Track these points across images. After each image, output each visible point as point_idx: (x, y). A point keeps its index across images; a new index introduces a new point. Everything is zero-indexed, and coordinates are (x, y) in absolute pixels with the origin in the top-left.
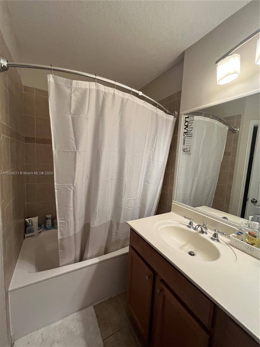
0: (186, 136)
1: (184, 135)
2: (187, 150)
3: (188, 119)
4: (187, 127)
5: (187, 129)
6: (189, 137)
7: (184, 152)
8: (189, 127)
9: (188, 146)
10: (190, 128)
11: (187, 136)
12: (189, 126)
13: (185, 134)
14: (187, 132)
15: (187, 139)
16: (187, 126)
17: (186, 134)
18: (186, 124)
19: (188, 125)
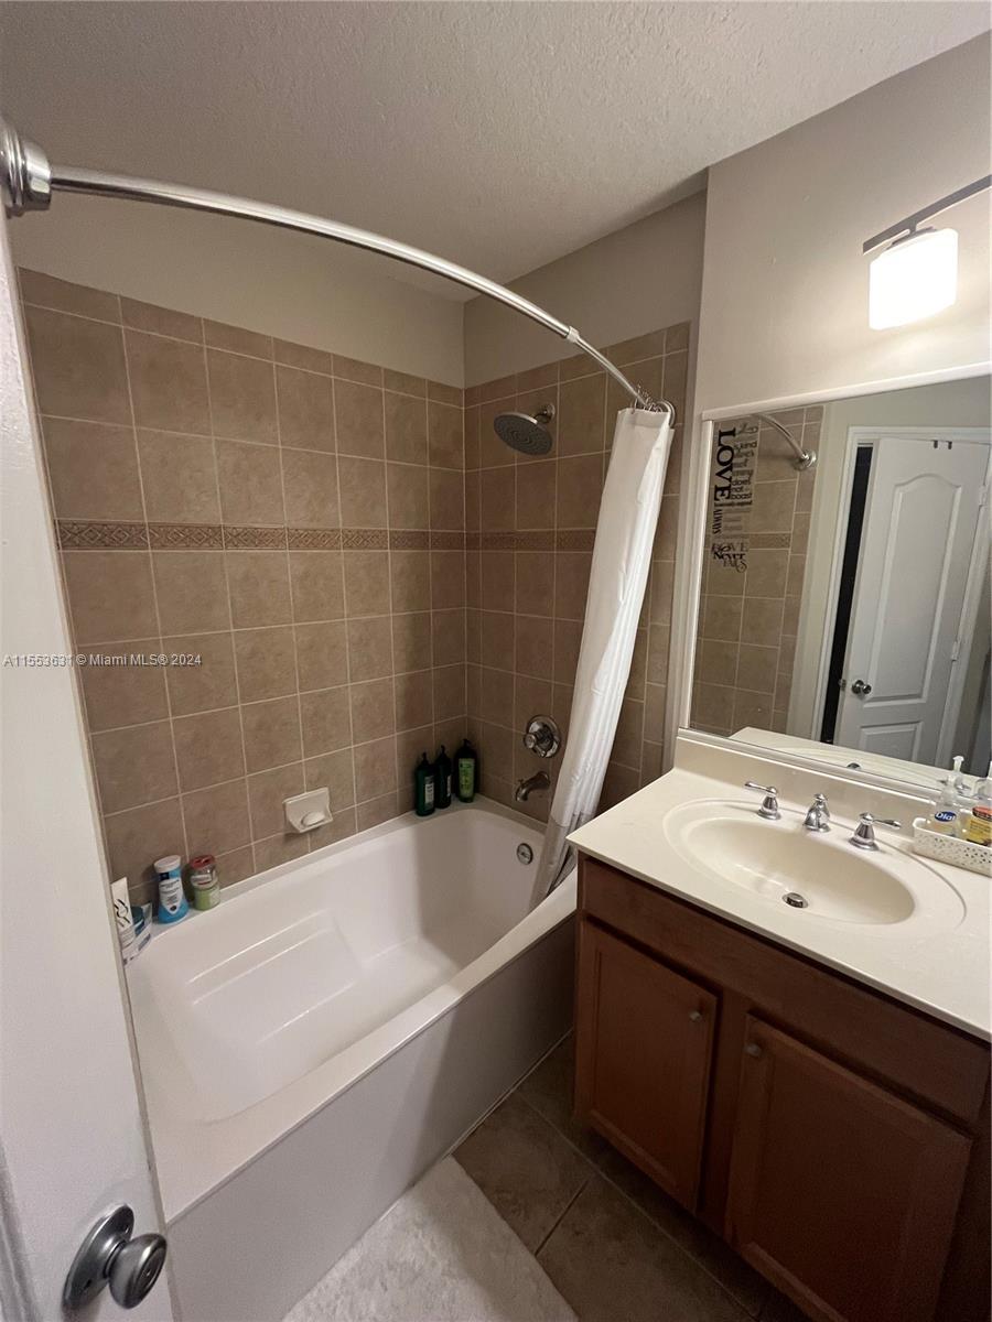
0: (723, 500)
1: (716, 499)
2: (731, 552)
3: (731, 437)
4: (730, 469)
5: (727, 475)
6: (736, 507)
7: (721, 557)
8: (735, 469)
9: (735, 536)
10: (742, 473)
11: (729, 501)
12: (739, 465)
13: (719, 493)
14: (728, 488)
15: (730, 512)
16: (729, 465)
17: (726, 492)
18: (725, 456)
19: (732, 459)
